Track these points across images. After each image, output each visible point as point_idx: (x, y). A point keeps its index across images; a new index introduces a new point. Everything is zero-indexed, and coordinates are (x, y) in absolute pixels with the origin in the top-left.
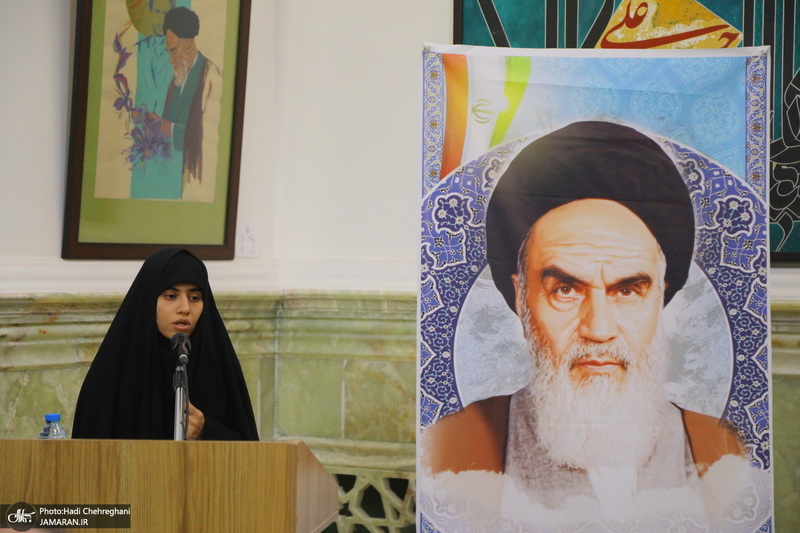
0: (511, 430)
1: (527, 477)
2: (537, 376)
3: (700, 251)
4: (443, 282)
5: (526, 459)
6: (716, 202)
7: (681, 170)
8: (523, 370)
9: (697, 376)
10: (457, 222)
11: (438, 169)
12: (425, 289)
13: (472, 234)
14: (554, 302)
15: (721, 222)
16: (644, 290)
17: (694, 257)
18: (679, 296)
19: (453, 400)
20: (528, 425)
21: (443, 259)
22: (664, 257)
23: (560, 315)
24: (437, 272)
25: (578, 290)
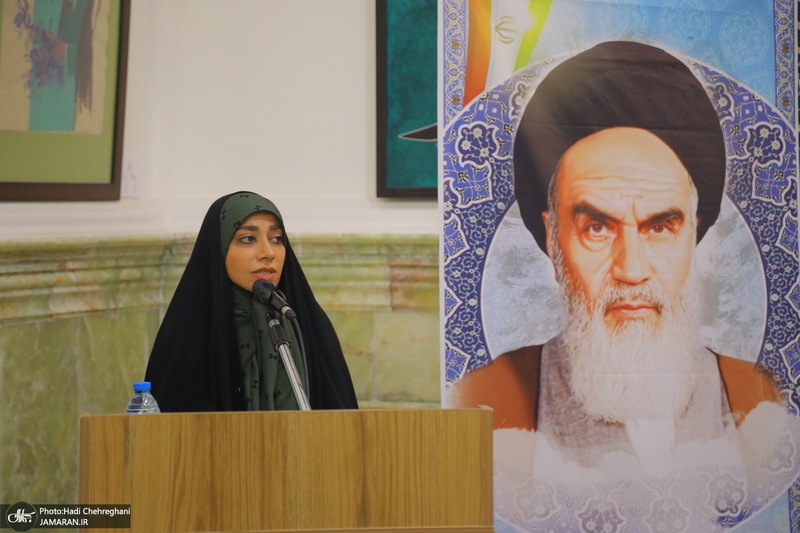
0: (543, 384)
1: (561, 434)
2: (570, 323)
3: (731, 182)
4: (469, 221)
5: (559, 414)
6: (746, 129)
7: (710, 95)
8: (555, 317)
9: (732, 317)
10: (482, 155)
11: (461, 95)
12: (449, 230)
13: (498, 167)
14: (586, 241)
15: (752, 151)
16: (676, 227)
17: (725, 189)
18: (711, 231)
19: (481, 352)
20: (561, 377)
21: (467, 195)
22: (695, 190)
23: (592, 255)
24: (462, 210)
25: (610, 228)
